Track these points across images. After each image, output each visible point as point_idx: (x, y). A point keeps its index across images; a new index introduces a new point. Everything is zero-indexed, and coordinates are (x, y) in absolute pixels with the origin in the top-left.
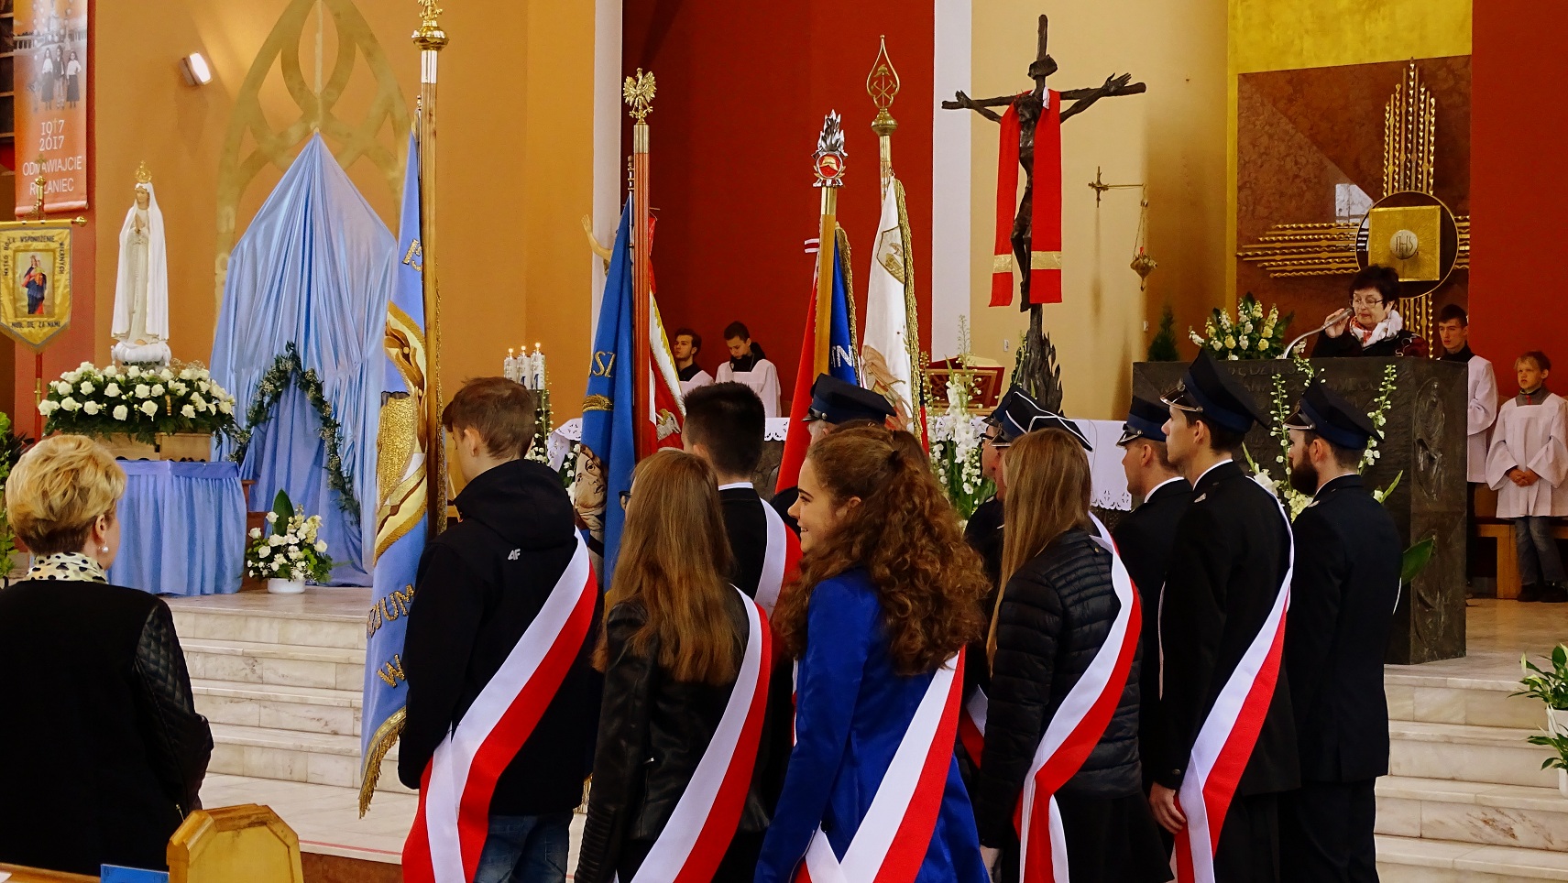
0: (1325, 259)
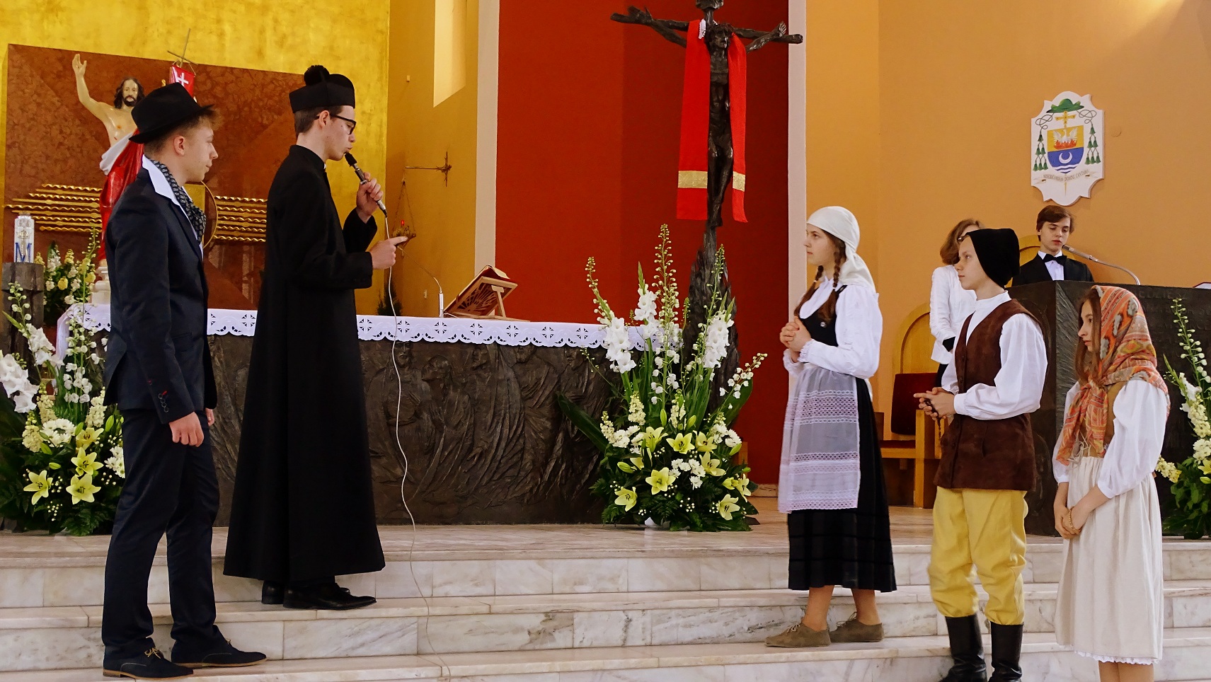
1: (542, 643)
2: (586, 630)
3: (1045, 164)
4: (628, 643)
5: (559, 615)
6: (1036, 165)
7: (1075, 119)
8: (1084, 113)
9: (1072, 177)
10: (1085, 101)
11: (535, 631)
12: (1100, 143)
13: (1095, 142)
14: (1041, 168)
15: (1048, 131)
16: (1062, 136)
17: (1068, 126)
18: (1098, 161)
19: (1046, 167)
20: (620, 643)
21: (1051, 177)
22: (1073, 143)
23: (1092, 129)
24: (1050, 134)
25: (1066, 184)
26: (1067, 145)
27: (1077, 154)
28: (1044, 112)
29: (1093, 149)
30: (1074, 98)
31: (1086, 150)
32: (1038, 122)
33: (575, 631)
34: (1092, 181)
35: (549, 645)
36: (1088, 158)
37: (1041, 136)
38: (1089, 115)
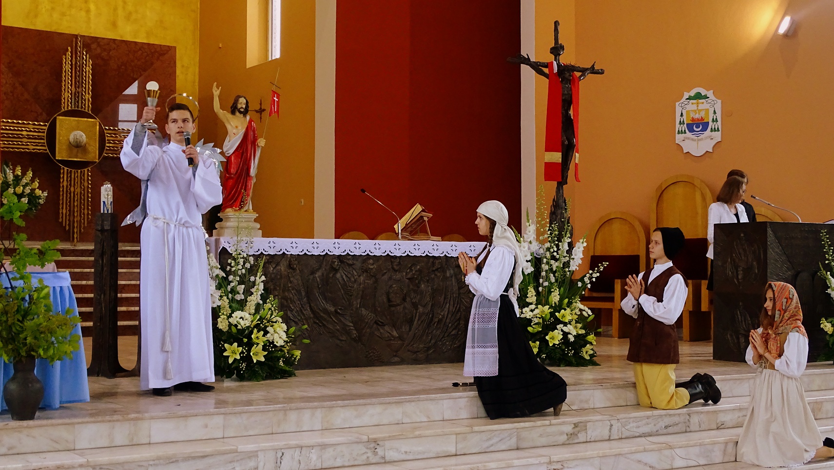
0: (25, 143)
1: (573, 440)
2: (592, 432)
3: (685, 130)
4: (611, 438)
5: (580, 424)
6: (679, 131)
7: (703, 105)
8: (709, 101)
9: (702, 139)
10: (710, 94)
11: (569, 434)
12: (719, 119)
13: (716, 119)
14: (682, 133)
15: (687, 111)
16: (696, 114)
17: (699, 108)
18: (718, 130)
19: (685, 133)
20: (608, 438)
21: (688, 138)
22: (702, 119)
23: (714, 111)
24: (688, 112)
25: (698, 143)
26: (698, 120)
27: (705, 126)
28: (684, 99)
29: (715, 123)
30: (703, 92)
31: (711, 123)
32: (680, 105)
33: (588, 433)
34: (714, 142)
35: (576, 441)
36: (712, 129)
37: (682, 113)
38: (713, 103)
